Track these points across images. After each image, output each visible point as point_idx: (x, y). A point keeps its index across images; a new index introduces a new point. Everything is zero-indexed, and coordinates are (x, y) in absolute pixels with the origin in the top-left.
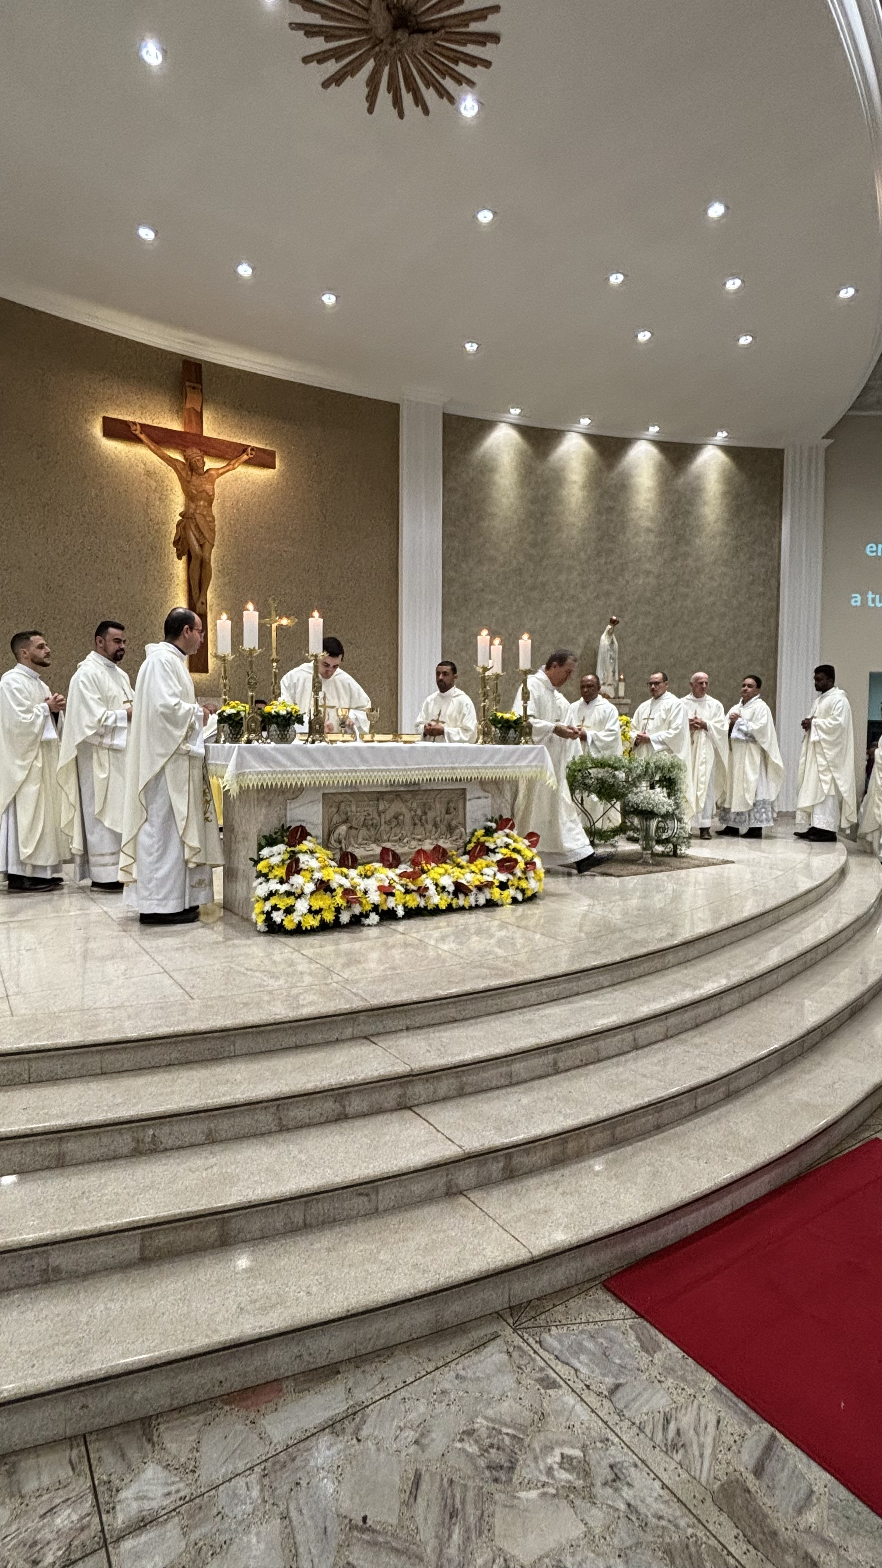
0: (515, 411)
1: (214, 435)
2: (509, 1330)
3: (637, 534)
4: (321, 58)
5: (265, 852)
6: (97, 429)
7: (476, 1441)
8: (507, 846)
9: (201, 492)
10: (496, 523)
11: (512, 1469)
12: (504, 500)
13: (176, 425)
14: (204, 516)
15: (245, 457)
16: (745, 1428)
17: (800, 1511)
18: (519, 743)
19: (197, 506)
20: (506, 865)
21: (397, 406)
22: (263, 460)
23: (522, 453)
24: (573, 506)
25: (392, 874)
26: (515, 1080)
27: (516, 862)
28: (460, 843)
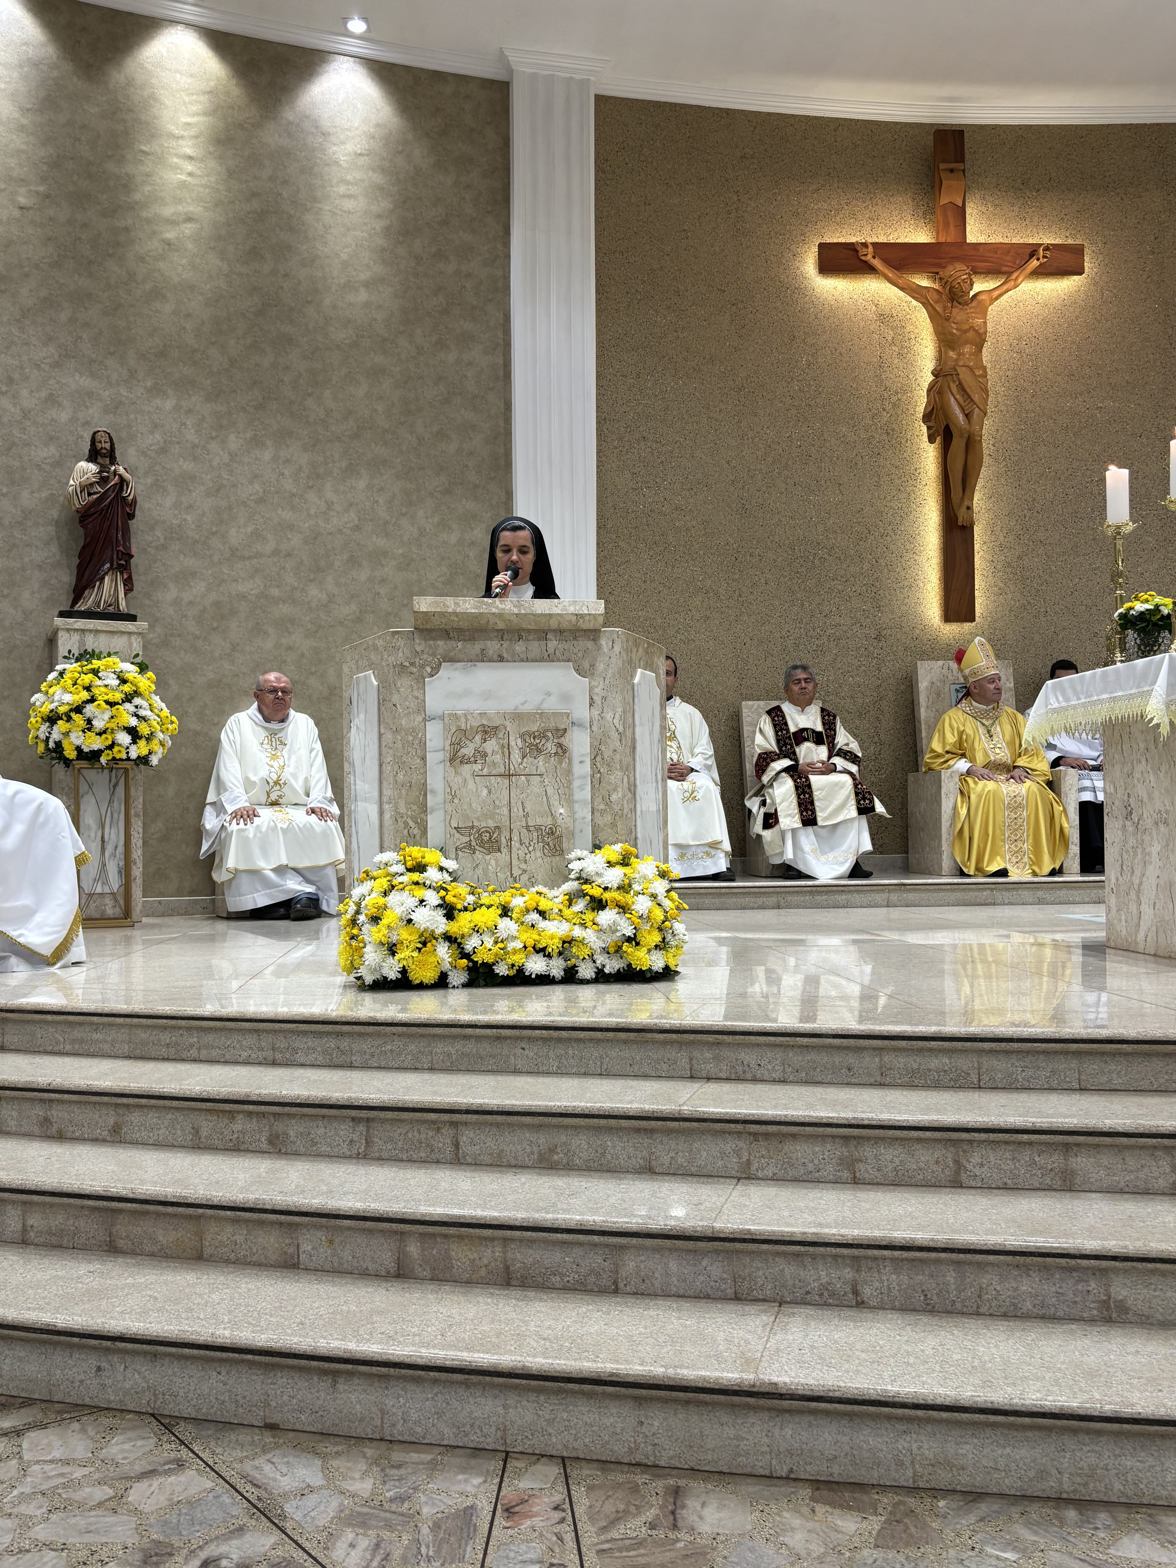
1: (982, 239)
6: (809, 264)
9: (966, 331)
13: (921, 236)
14: (971, 369)
15: (1034, 263)
19: (959, 354)
22: (1061, 263)
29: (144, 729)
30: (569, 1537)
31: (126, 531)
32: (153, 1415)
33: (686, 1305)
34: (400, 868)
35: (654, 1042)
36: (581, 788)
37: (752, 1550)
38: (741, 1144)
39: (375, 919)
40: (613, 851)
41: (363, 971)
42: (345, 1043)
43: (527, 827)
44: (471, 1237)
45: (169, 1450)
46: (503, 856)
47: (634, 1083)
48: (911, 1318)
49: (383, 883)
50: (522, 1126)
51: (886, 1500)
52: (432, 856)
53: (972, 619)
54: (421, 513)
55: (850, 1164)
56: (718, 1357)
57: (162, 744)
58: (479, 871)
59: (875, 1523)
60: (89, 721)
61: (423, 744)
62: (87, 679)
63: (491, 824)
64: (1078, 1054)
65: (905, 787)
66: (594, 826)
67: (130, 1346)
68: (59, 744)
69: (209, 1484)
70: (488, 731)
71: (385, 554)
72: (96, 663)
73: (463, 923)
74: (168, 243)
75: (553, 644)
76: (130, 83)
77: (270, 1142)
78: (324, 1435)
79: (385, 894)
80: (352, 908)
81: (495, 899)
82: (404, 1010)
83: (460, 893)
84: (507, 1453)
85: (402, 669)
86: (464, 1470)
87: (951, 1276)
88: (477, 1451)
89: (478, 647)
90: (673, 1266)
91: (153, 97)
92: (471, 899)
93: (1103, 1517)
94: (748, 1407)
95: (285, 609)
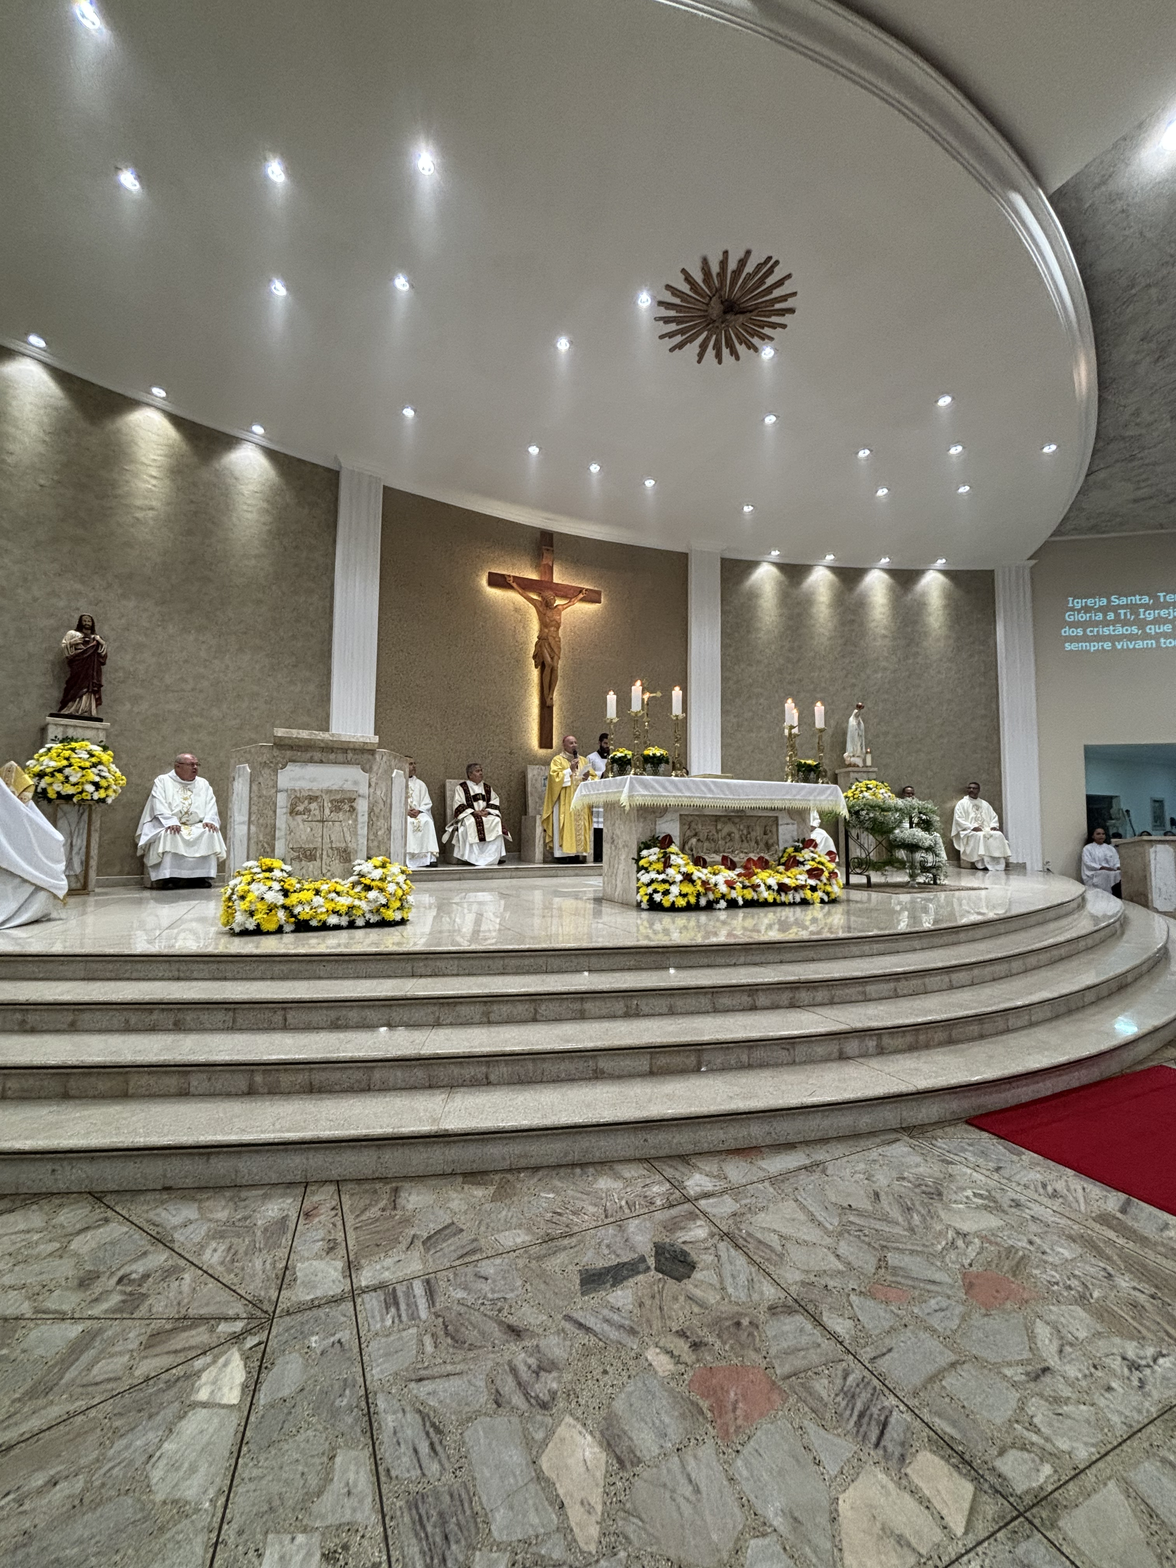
0: (775, 553)
1: (560, 582)
2: (906, 1138)
3: (874, 639)
4: (671, 335)
5: (644, 853)
6: (484, 581)
7: (910, 1182)
8: (813, 859)
9: (552, 621)
10: (761, 634)
11: (940, 1194)
12: (767, 618)
13: (534, 576)
14: (554, 638)
15: (581, 596)
16: (1105, 1193)
17: (1162, 1230)
18: (817, 782)
19: (549, 631)
20: (815, 873)
21: (687, 554)
22: (592, 597)
23: (780, 583)
24: (821, 620)
25: (731, 875)
26: (868, 997)
27: (822, 871)
28: (776, 857)
29: (104, 783)
30: (339, 1224)
31: (99, 673)
32: (90, 1193)
33: (404, 1093)
34: (258, 870)
35: (394, 959)
36: (362, 828)
37: (433, 1213)
38: (436, 1008)
39: (243, 898)
40: (377, 861)
41: (234, 926)
42: (222, 967)
43: (332, 848)
44: (292, 1070)
45: (100, 1212)
46: (318, 863)
47: (382, 981)
48: (513, 1087)
49: (248, 878)
50: (321, 1008)
51: (497, 1177)
52: (277, 863)
53: (551, 747)
54: (279, 676)
55: (487, 1014)
56: (420, 1120)
57: (115, 791)
58: (304, 871)
59: (492, 1189)
60: (67, 777)
61: (275, 804)
62: (67, 753)
63: (311, 846)
64: (588, 955)
65: (520, 822)
66: (368, 848)
67: (75, 1155)
68: (44, 790)
69: (125, 1229)
70: (312, 799)
71: (258, 694)
72: (74, 745)
73: (294, 899)
74: (138, 519)
75: (350, 755)
76: (119, 431)
77: (175, 1024)
78: (200, 1189)
79: (249, 884)
80: (230, 891)
81: (312, 886)
82: (257, 947)
83: (292, 883)
84: (307, 1183)
85: (265, 765)
86: (282, 1196)
87: (530, 1066)
88: (290, 1185)
89: (309, 755)
90: (399, 1074)
91: (132, 441)
92: (298, 886)
93: (591, 1170)
94: (434, 1143)
95: (198, 720)
